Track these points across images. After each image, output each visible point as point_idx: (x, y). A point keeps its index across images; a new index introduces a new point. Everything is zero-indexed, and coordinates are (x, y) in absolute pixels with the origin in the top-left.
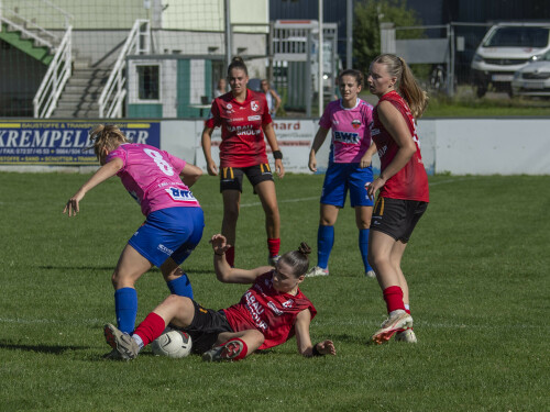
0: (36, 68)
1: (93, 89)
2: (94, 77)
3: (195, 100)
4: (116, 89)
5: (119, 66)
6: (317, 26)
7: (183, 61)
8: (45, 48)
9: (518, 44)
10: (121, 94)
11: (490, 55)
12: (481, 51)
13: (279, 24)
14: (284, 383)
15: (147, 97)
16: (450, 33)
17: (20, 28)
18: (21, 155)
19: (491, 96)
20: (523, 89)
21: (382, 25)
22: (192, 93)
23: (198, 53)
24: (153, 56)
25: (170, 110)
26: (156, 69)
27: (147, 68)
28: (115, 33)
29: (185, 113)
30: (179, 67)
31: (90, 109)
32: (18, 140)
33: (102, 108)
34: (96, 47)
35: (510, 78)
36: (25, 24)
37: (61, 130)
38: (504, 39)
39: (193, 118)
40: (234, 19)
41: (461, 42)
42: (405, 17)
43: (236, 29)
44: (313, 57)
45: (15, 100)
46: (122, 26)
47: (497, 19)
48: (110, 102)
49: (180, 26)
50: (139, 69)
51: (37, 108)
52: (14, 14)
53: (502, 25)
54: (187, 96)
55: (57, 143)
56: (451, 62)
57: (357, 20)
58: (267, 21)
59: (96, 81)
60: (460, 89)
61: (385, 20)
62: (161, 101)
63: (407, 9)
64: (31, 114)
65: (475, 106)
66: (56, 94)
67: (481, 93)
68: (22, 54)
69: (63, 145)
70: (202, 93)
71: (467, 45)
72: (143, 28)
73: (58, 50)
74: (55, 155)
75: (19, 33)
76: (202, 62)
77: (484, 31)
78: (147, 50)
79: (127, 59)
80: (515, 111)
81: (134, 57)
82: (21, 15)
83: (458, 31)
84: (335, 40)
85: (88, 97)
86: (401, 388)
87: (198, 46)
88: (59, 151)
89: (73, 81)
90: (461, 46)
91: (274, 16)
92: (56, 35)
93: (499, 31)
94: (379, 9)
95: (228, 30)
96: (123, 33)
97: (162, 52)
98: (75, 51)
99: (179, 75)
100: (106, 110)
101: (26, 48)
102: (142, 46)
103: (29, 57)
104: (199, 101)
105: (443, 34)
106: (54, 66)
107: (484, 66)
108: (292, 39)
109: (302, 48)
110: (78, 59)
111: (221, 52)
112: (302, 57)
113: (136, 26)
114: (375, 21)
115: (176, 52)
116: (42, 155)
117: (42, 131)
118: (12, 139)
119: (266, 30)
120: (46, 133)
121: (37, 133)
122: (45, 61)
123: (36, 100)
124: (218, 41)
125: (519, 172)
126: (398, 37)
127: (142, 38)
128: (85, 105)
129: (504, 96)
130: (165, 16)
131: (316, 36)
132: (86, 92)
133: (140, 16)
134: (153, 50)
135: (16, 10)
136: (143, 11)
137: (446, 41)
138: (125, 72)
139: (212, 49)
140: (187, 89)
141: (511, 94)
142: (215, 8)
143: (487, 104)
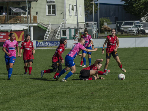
0: (45, 31)
1: (54, 35)
2: (55, 32)
3: (72, 36)
4: (59, 34)
5: (59, 30)
6: (93, 23)
7: (70, 29)
8: (46, 27)
9: (128, 25)
10: (59, 35)
11: (124, 27)
12: (122, 26)
13: (87, 22)
14: (89, 85)
15: (64, 36)
16: (117, 23)
17: (41, 24)
18: (42, 46)
19: (124, 34)
20: (129, 33)
21: (105, 22)
22: (72, 35)
23: (72, 28)
24: (65, 29)
25: (68, 38)
26: (65, 31)
27: (64, 30)
28: (58, 25)
29: (71, 38)
30: (69, 30)
31: (54, 38)
32: (42, 44)
33: (56, 38)
34: (55, 27)
35: (127, 31)
36: (42, 23)
37: (49, 42)
38: (126, 24)
39: (72, 39)
40: (79, 22)
41: (118, 25)
42: (108, 21)
43: (79, 23)
44: (93, 28)
45: (41, 37)
46: (59, 23)
47: (125, 21)
48: (58, 37)
49: (69, 23)
50: (63, 31)
51: (45, 38)
52: (40, 22)
53: (125, 22)
54: (71, 35)
55: (49, 44)
56: (117, 28)
57: (100, 21)
58: (84, 22)
59: (55, 33)
60: (118, 33)
61: (105, 21)
62: (66, 36)
63: (109, 19)
64: (44, 39)
65: (121, 36)
66: (48, 36)
67: (122, 34)
68: (42, 29)
69: (50, 44)
70: (73, 35)
71: (119, 25)
72: (63, 24)
73: (48, 28)
74: (48, 46)
75: (41, 25)
76: (73, 29)
77: (122, 23)
78: (64, 27)
79: (60, 29)
80: (128, 36)
81: (61, 29)
82: (42, 22)
83: (118, 23)
84: (96, 25)
85: (54, 36)
86: (109, 85)
87: (73, 27)
88: (49, 45)
89: (51, 33)
90: (118, 26)
91: (86, 21)
92: (48, 25)
93: (125, 23)
94: (104, 19)
95: (78, 24)
96: (59, 25)
97: (66, 28)
98: (51, 28)
99: (69, 32)
100: (57, 38)
101: (43, 28)
102: (63, 27)
103: (43, 29)
104: (73, 36)
105: (115, 23)
106: (48, 31)
107: (122, 29)
108: (89, 25)
109: (91, 26)
110: (52, 29)
111: (77, 27)
112: (91, 28)
113: (62, 23)
114: (103, 21)
115: (69, 28)
116: (46, 46)
117: (46, 42)
118: (41, 44)
119: (84, 23)
120: (47, 42)
121: (45, 42)
122: (46, 30)
123: (45, 37)
124: (76, 26)
125: (129, 47)
126: (107, 24)
127: (63, 25)
128: (53, 37)
129: (126, 34)
130: (67, 21)
131: (93, 24)
132: (53, 35)
133: (62, 21)
134: (65, 27)
135: (41, 21)
136: (63, 21)
137: (115, 25)
138: (60, 31)
139: (75, 27)
140: (71, 34)
141: (127, 34)
142: (75, 20)
143: (123, 36)
